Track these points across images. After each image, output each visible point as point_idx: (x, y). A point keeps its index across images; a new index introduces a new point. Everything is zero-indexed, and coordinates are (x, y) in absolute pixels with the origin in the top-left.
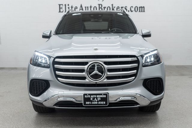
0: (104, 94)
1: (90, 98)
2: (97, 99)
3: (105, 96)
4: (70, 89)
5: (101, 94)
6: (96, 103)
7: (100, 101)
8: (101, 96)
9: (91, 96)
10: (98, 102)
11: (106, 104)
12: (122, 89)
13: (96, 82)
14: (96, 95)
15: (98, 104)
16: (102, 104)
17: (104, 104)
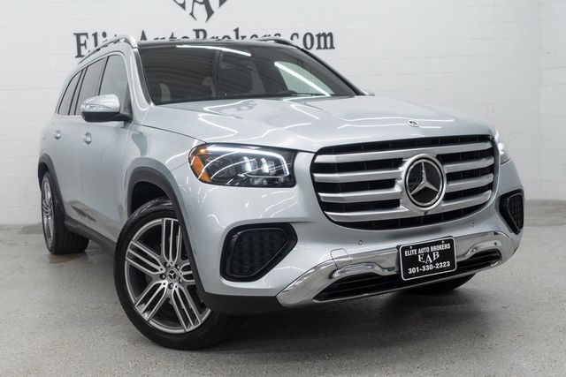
0: (446, 242)
1: (416, 257)
2: (432, 258)
3: (447, 246)
4: (361, 241)
5: (439, 243)
6: (430, 267)
7: (438, 261)
8: (440, 247)
9: (418, 251)
10: (434, 263)
11: (452, 266)
12: (472, 223)
13: (426, 212)
14: (429, 245)
15: (434, 270)
16: (443, 269)
17: (448, 268)
